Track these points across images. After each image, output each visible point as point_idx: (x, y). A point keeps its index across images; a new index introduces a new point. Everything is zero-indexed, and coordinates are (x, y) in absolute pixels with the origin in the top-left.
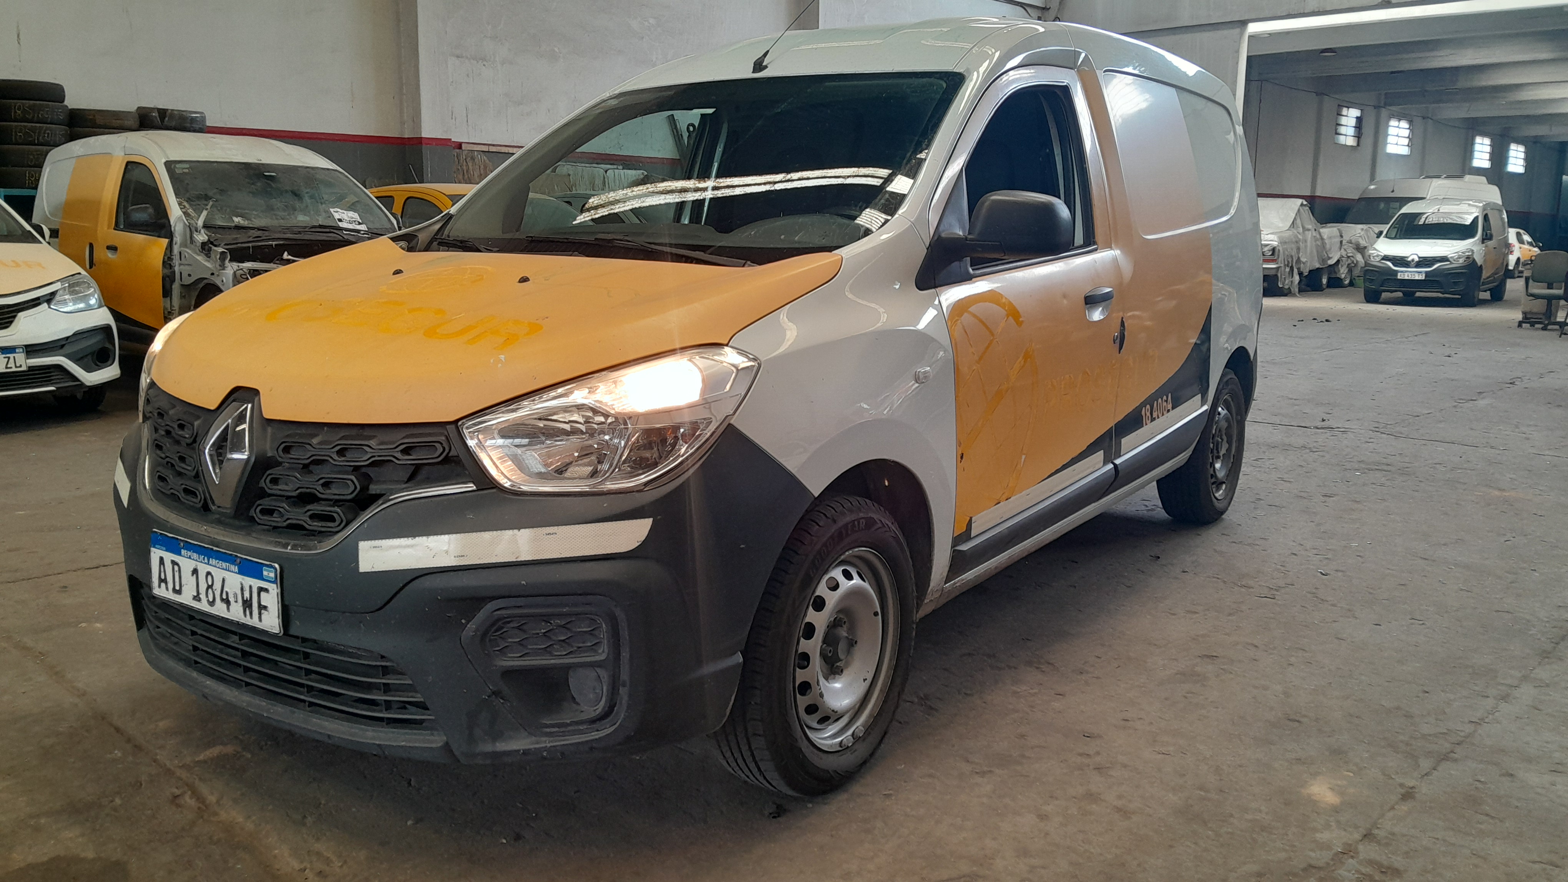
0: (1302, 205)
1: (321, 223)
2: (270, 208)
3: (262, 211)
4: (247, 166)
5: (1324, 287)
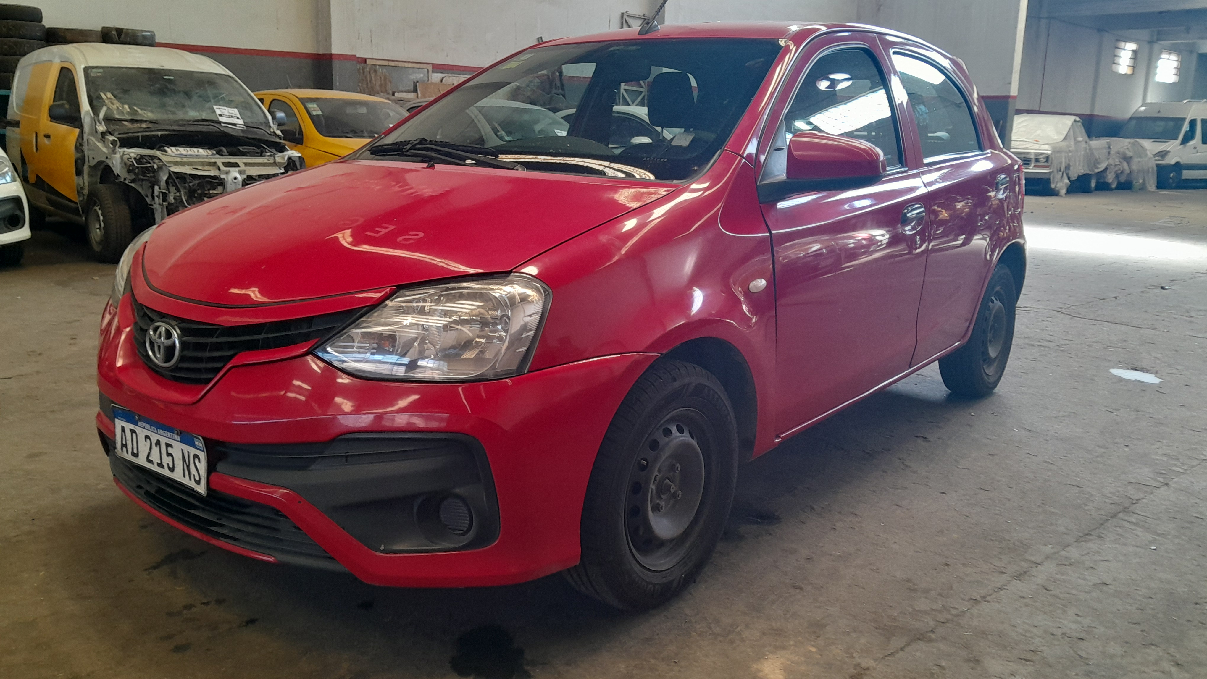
0: (1075, 121)
1: (203, 118)
2: (163, 105)
3: (155, 108)
4: (150, 71)
5: (1093, 189)
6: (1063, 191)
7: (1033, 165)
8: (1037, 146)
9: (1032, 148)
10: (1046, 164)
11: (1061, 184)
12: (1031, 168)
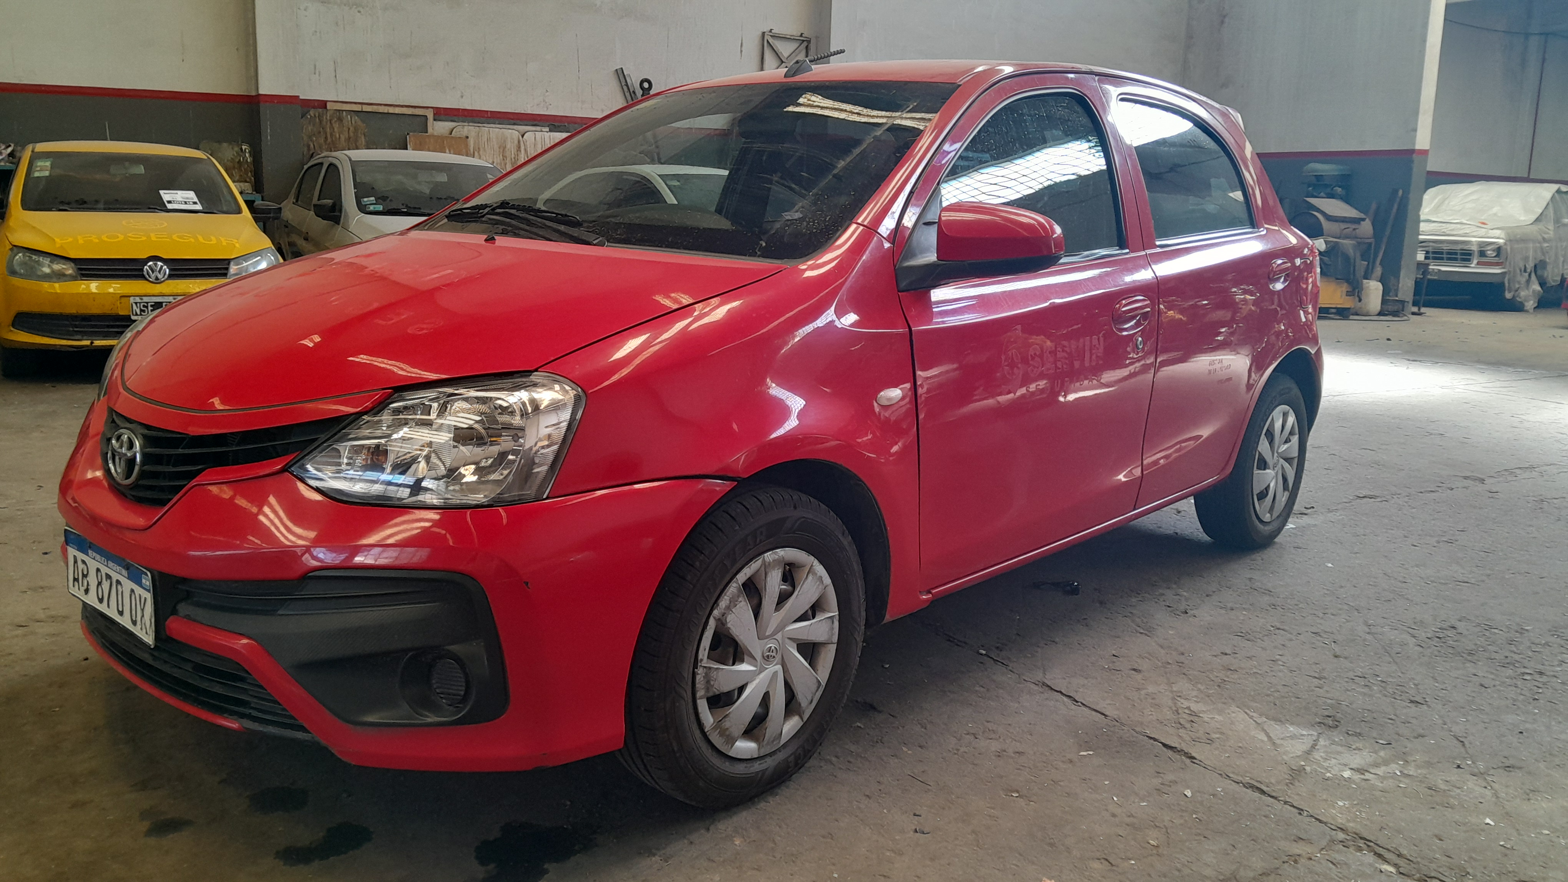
0: (1558, 192)
6: (1530, 304)
7: (1475, 262)
8: (1482, 232)
9: (1474, 234)
10: (1496, 260)
11: (1529, 294)
12: (1472, 265)
